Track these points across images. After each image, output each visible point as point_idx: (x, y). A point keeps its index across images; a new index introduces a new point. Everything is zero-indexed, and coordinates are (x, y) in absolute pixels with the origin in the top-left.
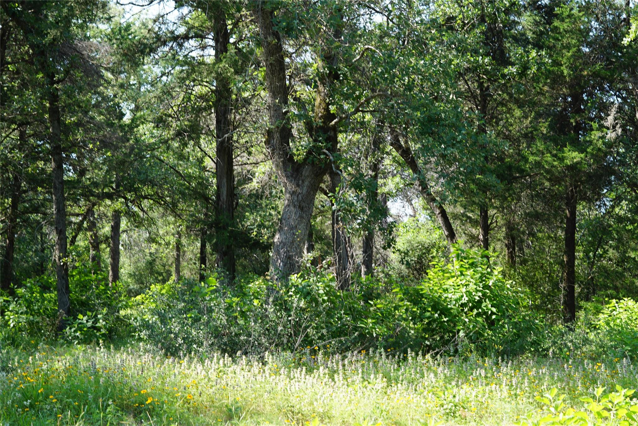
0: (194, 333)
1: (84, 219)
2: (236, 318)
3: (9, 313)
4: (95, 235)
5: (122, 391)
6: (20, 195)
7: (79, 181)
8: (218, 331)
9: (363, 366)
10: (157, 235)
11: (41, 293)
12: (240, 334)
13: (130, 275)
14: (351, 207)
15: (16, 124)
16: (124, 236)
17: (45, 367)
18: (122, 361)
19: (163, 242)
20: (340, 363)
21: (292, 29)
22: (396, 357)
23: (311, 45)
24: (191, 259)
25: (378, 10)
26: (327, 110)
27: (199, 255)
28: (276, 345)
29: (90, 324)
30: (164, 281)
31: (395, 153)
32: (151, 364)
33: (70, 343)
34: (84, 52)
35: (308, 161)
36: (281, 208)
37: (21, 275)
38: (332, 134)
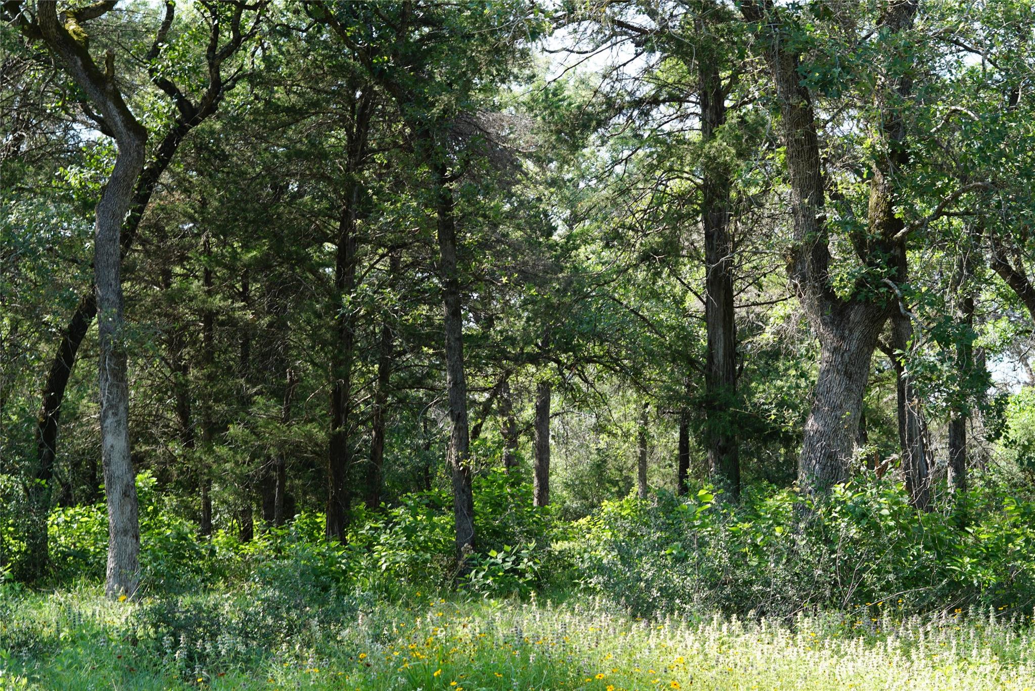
0: (676, 579)
1: (494, 395)
2: (745, 554)
3: (379, 547)
4: (511, 421)
5: (564, 674)
6: (393, 359)
7: (485, 336)
8: (716, 576)
9: (957, 634)
10: (609, 421)
11: (430, 516)
12: (751, 583)
13: (567, 485)
14: (932, 372)
15: (385, 247)
16: (555, 423)
17: (441, 635)
18: (564, 625)
19: (619, 432)
20: (921, 630)
21: (831, 82)
22: (1013, 620)
23: (861, 108)
24: (664, 458)
25: (969, 46)
26: (889, 213)
27: (676, 452)
28: (812, 601)
29: (508, 565)
30: (621, 495)
31: (999, 280)
32: (611, 630)
33: (476, 596)
34: (491, 130)
35: (859, 298)
36: (814, 376)
37: (394, 486)
38: (898, 252)
